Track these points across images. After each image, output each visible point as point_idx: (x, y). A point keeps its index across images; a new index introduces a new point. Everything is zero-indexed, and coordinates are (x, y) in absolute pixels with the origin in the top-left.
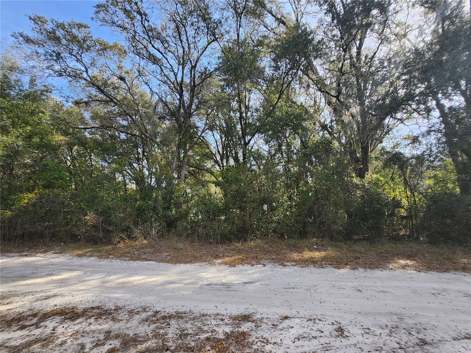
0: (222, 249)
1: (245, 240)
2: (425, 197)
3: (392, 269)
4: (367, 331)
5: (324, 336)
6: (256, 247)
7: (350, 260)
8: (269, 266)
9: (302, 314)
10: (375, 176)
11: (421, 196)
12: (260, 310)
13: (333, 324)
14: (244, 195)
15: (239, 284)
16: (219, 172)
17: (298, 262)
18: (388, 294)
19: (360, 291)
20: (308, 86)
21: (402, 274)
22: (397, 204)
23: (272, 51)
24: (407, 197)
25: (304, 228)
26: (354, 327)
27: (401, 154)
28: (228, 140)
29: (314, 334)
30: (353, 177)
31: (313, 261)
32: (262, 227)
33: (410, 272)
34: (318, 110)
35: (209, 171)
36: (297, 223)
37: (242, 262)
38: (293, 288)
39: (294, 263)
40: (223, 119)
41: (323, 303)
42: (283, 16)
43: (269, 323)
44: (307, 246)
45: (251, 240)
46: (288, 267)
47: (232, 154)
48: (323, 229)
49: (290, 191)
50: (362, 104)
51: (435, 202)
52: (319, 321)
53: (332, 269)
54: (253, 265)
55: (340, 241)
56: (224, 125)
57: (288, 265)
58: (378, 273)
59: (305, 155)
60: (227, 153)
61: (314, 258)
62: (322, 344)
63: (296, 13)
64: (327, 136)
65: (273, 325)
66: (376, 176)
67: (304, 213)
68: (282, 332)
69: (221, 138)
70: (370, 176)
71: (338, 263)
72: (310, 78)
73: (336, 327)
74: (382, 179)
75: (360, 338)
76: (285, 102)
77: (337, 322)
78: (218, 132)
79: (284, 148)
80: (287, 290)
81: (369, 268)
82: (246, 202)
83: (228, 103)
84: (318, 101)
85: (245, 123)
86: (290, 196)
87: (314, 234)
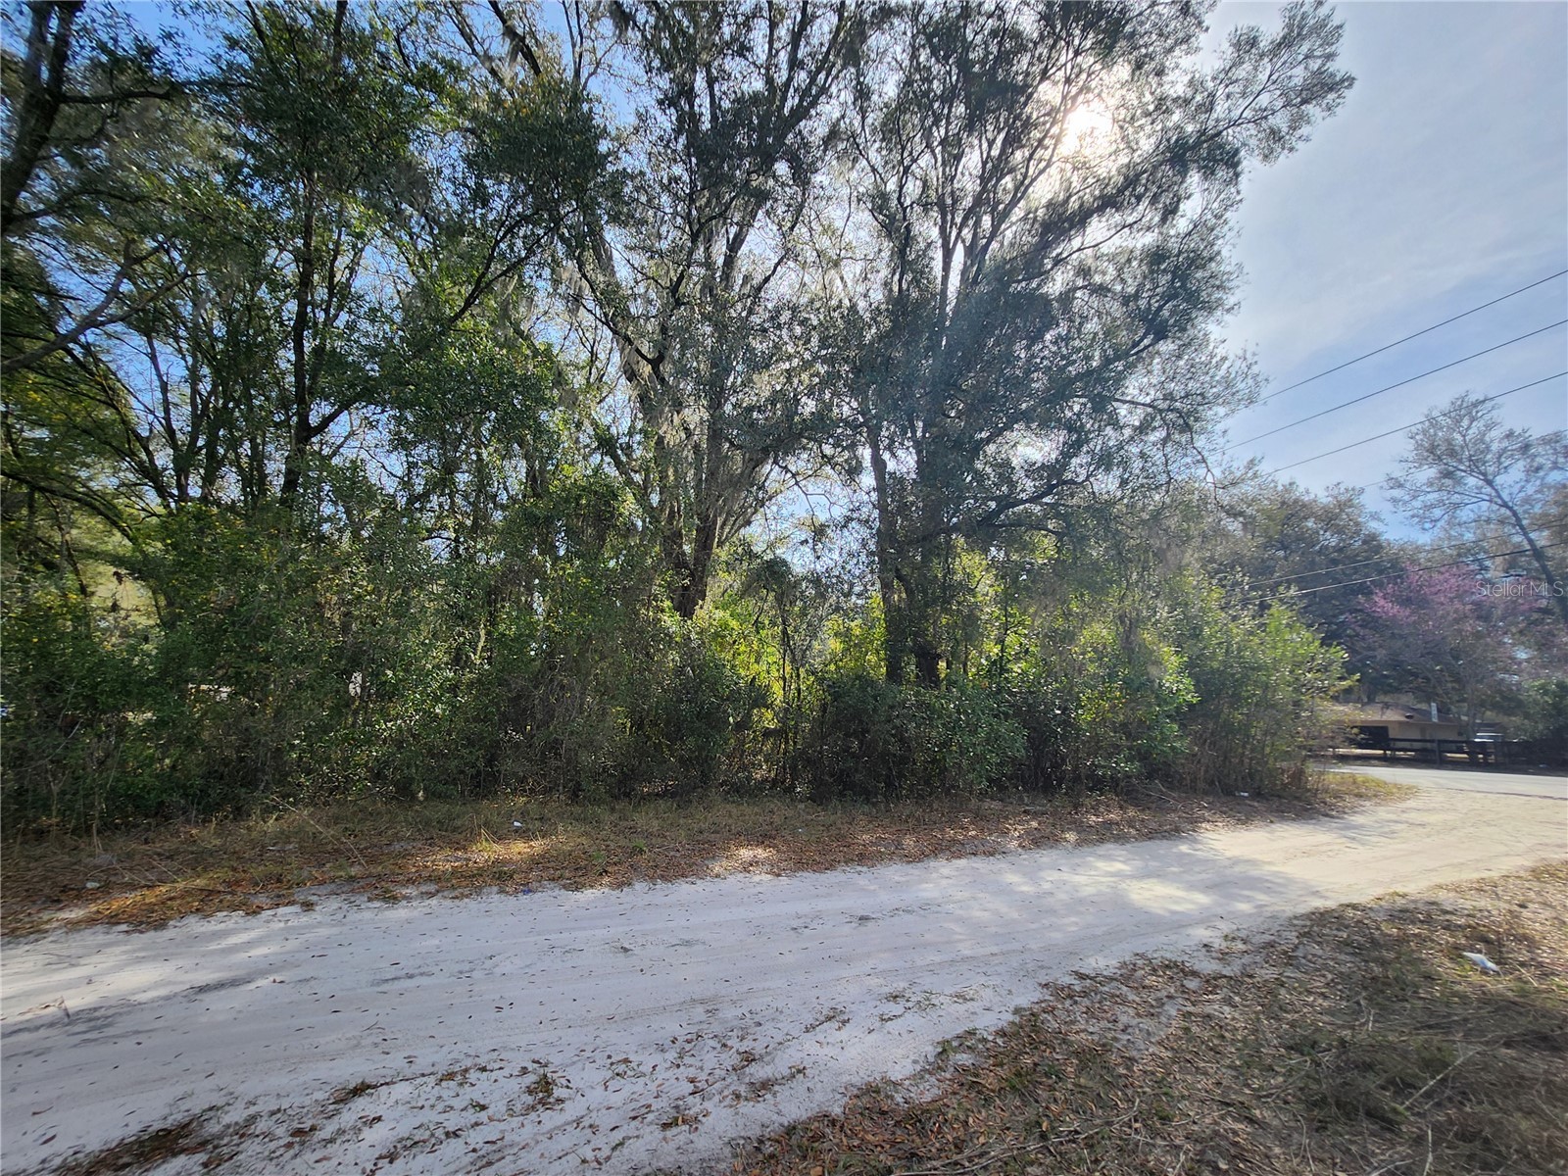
0: (103, 858)
1: (240, 813)
2: (821, 680)
3: (718, 876)
4: (621, 1068)
5: (486, 1120)
6: (284, 837)
7: (616, 859)
8: (329, 907)
9: (422, 1064)
10: (719, 614)
11: (812, 678)
12: (249, 1088)
13: (524, 1071)
14: (265, 628)
15: (167, 998)
16: (154, 520)
17: (448, 880)
18: (696, 948)
19: (626, 950)
20: (577, 299)
21: (741, 885)
22: (758, 697)
23: (472, 131)
24: (784, 679)
25: (490, 762)
26: (587, 1064)
27: (784, 563)
28: (228, 398)
29: (452, 1122)
30: (663, 611)
31: (500, 872)
32: (327, 760)
33: (757, 878)
34: (597, 385)
35: (102, 507)
36: (471, 743)
37: (206, 903)
38: (410, 977)
39: (432, 888)
40: (215, 304)
41: (506, 1010)
42: (533, 34)
43: (280, 1131)
44: (486, 824)
45: (268, 811)
46: (404, 902)
47: (238, 456)
48: (554, 763)
49: (461, 634)
50: (715, 405)
51: (836, 697)
52: (478, 1074)
53: (557, 892)
54: (256, 912)
55: (598, 802)
56: (219, 329)
57: (405, 897)
58: (684, 890)
59: (530, 518)
60: (211, 445)
61: (505, 862)
62: (474, 1150)
63: (577, 49)
64: (611, 471)
65: (299, 1132)
66: (722, 613)
67: (498, 710)
68: (331, 1149)
69: (194, 378)
70: (708, 613)
71: (574, 872)
72: (584, 276)
73: (530, 1079)
74: (734, 624)
75: (596, 1096)
76: (492, 323)
77: (538, 1062)
78: (180, 350)
79: (462, 478)
80: (385, 987)
81: (662, 877)
82: (266, 660)
83: (249, 244)
84: (602, 356)
85: (318, 351)
86: (459, 649)
87: (523, 780)
